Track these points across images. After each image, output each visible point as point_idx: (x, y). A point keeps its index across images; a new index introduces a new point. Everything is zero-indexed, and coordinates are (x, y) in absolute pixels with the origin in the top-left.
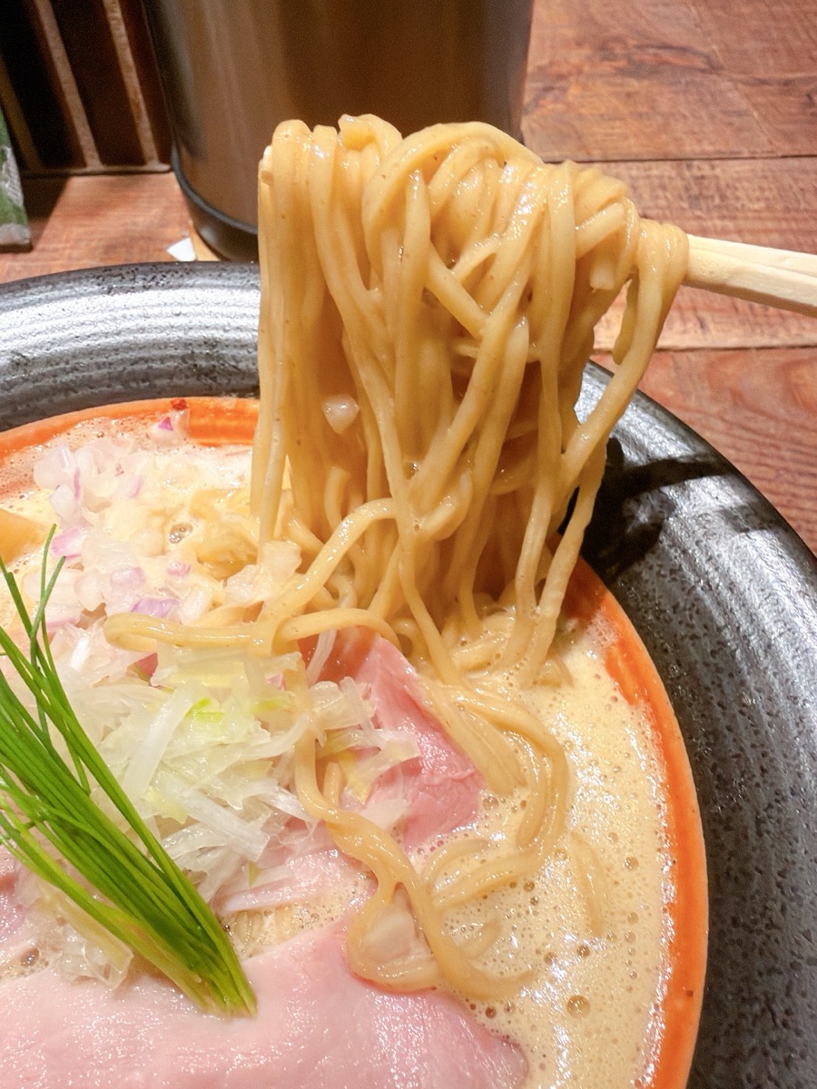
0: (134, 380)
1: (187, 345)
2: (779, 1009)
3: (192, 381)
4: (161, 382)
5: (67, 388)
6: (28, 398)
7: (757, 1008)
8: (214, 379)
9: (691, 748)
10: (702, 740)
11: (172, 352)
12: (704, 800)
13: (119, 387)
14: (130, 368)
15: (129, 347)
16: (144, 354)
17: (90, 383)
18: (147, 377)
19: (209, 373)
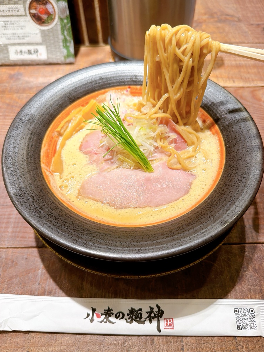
0: (121, 83)
1: (131, 76)
2: (235, 166)
3: (132, 83)
4: (126, 83)
5: (109, 84)
6: (102, 85)
7: (231, 167)
8: (136, 83)
9: (224, 138)
10: (226, 137)
11: (128, 77)
12: (225, 145)
13: (118, 84)
14: (120, 80)
15: (120, 76)
16: (123, 78)
17: (113, 83)
18: (124, 82)
19: (135, 81)
